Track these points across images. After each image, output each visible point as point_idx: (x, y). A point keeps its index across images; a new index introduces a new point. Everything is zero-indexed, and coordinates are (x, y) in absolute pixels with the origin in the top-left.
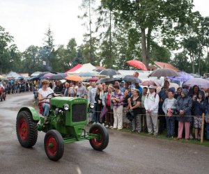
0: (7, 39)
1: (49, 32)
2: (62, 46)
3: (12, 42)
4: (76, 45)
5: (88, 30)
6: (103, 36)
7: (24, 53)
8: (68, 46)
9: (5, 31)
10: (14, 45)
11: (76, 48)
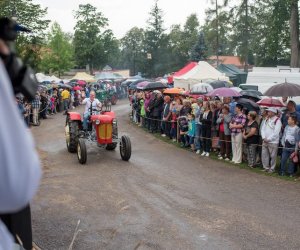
0: (100, 23)
1: (156, 10)
2: (178, 27)
3: (106, 26)
4: (197, 24)
5: (213, 3)
6: (235, 12)
7: (124, 39)
8: (186, 27)
9: (97, 11)
10: (108, 31)
11: (198, 29)
